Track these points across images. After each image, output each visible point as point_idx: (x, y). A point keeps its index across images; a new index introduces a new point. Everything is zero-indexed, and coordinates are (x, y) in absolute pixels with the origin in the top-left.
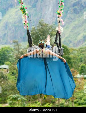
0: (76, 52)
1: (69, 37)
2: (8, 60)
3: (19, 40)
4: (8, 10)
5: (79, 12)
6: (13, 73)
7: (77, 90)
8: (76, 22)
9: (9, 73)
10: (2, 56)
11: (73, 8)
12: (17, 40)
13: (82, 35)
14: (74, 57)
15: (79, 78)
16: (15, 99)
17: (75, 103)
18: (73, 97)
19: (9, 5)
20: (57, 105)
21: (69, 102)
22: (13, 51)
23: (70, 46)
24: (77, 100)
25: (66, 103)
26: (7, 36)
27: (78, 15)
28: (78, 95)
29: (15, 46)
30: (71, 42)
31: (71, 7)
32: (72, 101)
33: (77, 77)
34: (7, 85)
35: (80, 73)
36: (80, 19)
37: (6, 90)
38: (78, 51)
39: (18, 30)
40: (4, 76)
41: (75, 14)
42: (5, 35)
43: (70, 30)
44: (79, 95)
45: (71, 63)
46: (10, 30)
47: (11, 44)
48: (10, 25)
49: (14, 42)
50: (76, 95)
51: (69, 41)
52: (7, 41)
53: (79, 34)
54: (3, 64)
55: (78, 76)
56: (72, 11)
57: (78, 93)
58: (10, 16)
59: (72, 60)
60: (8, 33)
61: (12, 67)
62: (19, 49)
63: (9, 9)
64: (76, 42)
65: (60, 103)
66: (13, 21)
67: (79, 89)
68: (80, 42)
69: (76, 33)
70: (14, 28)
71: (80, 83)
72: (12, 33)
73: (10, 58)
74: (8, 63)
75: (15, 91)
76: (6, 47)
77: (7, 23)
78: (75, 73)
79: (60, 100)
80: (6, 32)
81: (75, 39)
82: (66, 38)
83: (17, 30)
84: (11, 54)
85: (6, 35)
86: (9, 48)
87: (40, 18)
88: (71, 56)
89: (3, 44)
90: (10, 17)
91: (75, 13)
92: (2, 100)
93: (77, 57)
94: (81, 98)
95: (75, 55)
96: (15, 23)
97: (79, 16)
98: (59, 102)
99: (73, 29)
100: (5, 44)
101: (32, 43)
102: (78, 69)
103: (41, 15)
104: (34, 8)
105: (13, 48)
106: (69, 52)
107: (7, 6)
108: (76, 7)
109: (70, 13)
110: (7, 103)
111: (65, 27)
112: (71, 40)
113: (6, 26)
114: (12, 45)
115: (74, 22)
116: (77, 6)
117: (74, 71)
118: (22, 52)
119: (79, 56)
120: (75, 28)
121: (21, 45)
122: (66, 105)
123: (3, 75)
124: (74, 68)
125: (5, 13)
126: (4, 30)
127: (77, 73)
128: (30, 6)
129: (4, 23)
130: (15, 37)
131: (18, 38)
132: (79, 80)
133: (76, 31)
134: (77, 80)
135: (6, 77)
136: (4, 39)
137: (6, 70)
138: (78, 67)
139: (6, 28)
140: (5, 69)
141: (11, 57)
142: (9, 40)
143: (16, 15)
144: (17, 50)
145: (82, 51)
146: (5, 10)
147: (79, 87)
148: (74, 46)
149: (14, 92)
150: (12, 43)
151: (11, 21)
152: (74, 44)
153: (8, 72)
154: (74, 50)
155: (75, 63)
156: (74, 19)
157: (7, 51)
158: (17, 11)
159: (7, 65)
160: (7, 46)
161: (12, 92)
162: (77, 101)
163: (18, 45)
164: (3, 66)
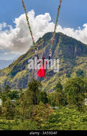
1: (47, 88)
3: (22, 88)
6: (18, 104)
8: (51, 80)
13: (53, 87)
16: (18, 118)
23: (47, 92)
27: (51, 77)
30: (47, 90)
31: (48, 73)
36: (53, 79)
38: (51, 95)
39: (22, 82)
43: (47, 84)
45: (47, 101)
46: (18, 82)
48: (18, 80)
49: (20, 89)
53: (52, 86)
55: (50, 107)
59: (48, 99)
62: (22, 92)
65: (41, 121)
68: (52, 90)
69: (50, 86)
70: (20, 82)
72: (18, 84)
74: (16, 99)
76: (15, 91)
79: (41, 119)
81: (49, 89)
82: (45, 88)
85: (16, 85)
87: (33, 77)
88: (47, 97)
90: (18, 76)
92: (11, 118)
94: (51, 119)
96: (20, 79)
100: (15, 89)
103: (34, 76)
104: (30, 72)
105: (18, 91)
106: (47, 95)
108: (50, 73)
109: (48, 76)
110: (13, 120)
111: (45, 83)
115: (49, 80)
117: (49, 105)
120: (50, 83)
121: (23, 90)
122: (44, 122)
124: (49, 103)
125: (16, 74)
130: (20, 86)
132: (51, 110)
133: (50, 85)
136: (14, 87)
138: (51, 103)
139: (16, 81)
140: (14, 102)
141: (17, 96)
142: (17, 87)
143: (21, 75)
144: (20, 93)
145: (53, 95)
146: (16, 72)
150: (18, 89)
151: (19, 78)
152: (49, 91)
154: (49, 94)
158: (22, 73)
162: (49, 120)
164: (13, 100)
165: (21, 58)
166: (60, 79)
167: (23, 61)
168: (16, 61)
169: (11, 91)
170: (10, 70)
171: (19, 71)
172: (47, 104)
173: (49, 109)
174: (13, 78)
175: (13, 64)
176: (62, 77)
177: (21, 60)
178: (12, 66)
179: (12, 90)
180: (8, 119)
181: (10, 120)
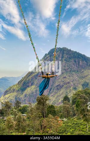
2: (26, 111)
3: (31, 102)
5: (59, 89)
6: (28, 118)
8: (58, 94)
10: (23, 110)
13: (61, 100)
16: (29, 131)
17: (58, 132)
18: (57, 130)
21: (55, 132)
23: (55, 105)
25: (53, 133)
30: (56, 103)
31: (55, 87)
34: (26, 124)
35: (60, 118)
37: (25, 126)
38: (59, 108)
41: (57, 90)
42: (25, 100)
43: (55, 97)
47: (28, 104)
48: (28, 95)
49: (29, 103)
51: (55, 102)
53: (60, 99)
54: (24, 113)
55: (59, 119)
58: (27, 91)
61: (28, 115)
62: (31, 107)
64: (58, 103)
65: (51, 132)
67: (60, 126)
68: (60, 103)
69: (58, 99)
71: (60, 123)
72: (28, 99)
74: (26, 113)
75: (29, 127)
77: (26, 94)
83: (30, 97)
84: (28, 109)
86: (27, 106)
88: (56, 110)
92: (23, 131)
94: (60, 130)
96: (30, 94)
97: (60, 91)
100: (25, 104)
105: (28, 106)
108: (58, 87)
109: (55, 90)
110: (25, 132)
111: (53, 96)
117: (57, 117)
118: (33, 108)
119: (59, 110)
120: (58, 96)
126: (24, 97)
128: (37, 87)
132: (60, 121)
136: (24, 102)
137: (25, 116)
138: (59, 115)
139: (26, 97)
142: (27, 102)
143: (30, 91)
145: (61, 108)
146: (25, 88)
148: (57, 105)
151: (28, 93)
155: (58, 113)
156: (57, 92)
158: (31, 89)
160: (26, 105)
163: (31, 105)
164: (24, 115)
165: (29, 75)
166: (67, 93)
167: (31, 77)
168: (25, 77)
169: (21, 106)
170: (19, 87)
171: (28, 86)
174: (22, 94)
175: (22, 80)
176: (69, 90)
177: (29, 76)
178: (21, 82)
180: (20, 132)
181: (22, 132)
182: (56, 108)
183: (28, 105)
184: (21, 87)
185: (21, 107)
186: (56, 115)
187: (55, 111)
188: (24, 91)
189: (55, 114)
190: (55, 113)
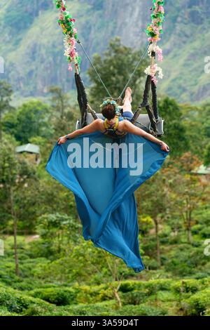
0: (197, 113)
1: (181, 78)
3: (63, 85)
4: (37, 15)
5: (202, 19)
7: (200, 204)
8: (197, 44)
9: (41, 163)
10: (24, 124)
11: (189, 10)
12: (59, 86)
14: (192, 126)
15: (204, 174)
16: (55, 224)
17: (195, 233)
18: (190, 219)
19: (40, 4)
20: (151, 237)
21: (179, 231)
22: (51, 111)
23: (183, 101)
24: (199, 226)
25: (172, 234)
26: (36, 75)
27: (200, 26)
28: (201, 214)
29: (54, 99)
30: (184, 90)
31: (183, 7)
32: (188, 229)
33: (200, 172)
34: (37, 193)
35: (207, 164)
36: (206, 35)
37: (34, 204)
38: (200, 112)
39: (61, 62)
40: (30, 169)
41: (192, 24)
42: (30, 73)
43: (182, 61)
44: (204, 216)
45: (184, 139)
46: (42, 62)
47: (44, 95)
48: (43, 51)
49: (52, 91)
50: (197, 214)
51: (180, 87)
52: (35, 87)
54: (27, 142)
55: (202, 169)
56: (186, 16)
57: (202, 209)
58: (42, 30)
59: (188, 133)
60: (37, 69)
61: (47, 149)
62: (64, 107)
63: (40, 12)
64: (195, 89)
65: (160, 232)
66: (49, 42)
67: (204, 200)
68: (205, 89)
69: (196, 70)
70: (51, 59)
71: (205, 186)
72: (46, 69)
73: (44, 129)
74: (39, 139)
75: (55, 206)
76: (32, 103)
77: (35, 45)
78: (195, 162)
79: (160, 226)
80: (34, 67)
81: (193, 82)
82: (174, 80)
83: (58, 62)
84: (46, 120)
85: (34, 76)
86: (39, 104)
87: (113, 33)
88: (185, 123)
89: (26, 96)
90: (42, 32)
91: (193, 21)
92: (25, 227)
93: (200, 125)
94: (207, 222)
95: (195, 120)
96: (54, 46)
97: (204, 29)
98: (157, 231)
99: (188, 60)
100: (32, 94)
101: (88, 105)
102: (200, 154)
103: (115, 28)
104: (98, 9)
105: (49, 104)
106: (181, 114)
107: (35, 6)
108: (197, 8)
109: (182, 22)
110: (35, 234)
111: (171, 55)
112: (184, 85)
113: (34, 52)
114: (46, 98)
115: (191, 42)
116: (198, 5)
117: (192, 159)
118: (69, 113)
119: (203, 123)
120: (193, 56)
121: (68, 99)
122: (173, 238)
123: (26, 168)
124: (192, 151)
125: (31, 23)
126: (28, 62)
127: (198, 163)
128: (89, 7)
129: (28, 47)
130: (54, 80)
131: (61, 81)
132: (204, 180)
133: (195, 65)
134: (199, 181)
135: (34, 173)
136: (28, 84)
137: (33, 156)
138: (201, 148)
139: (33, 59)
140: (31, 153)
141: (45, 125)
142: (40, 86)
144: (58, 110)
146: (31, 14)
147: (205, 196)
148: (192, 100)
149: (52, 207)
150: (48, 93)
151: (44, 41)
152: (192, 94)
153: (39, 160)
154: (192, 109)
155: (194, 138)
156: (192, 35)
157: (36, 112)
159: (36, 144)
160: (35, 100)
161: (48, 207)
162: (200, 229)
163: (61, 97)
164: (27, 147)
169: (11, 104)
171: (46, 6)
172: (187, 154)
173: (193, 177)
174: (17, 43)
179: (18, 102)
180: (12, 233)
181: (22, 234)
182: (184, 112)
183: (47, 101)
184: (8, 11)
185: (12, 109)
186: (187, 148)
187: (182, 130)
188: (26, 28)
189: (182, 144)
190: (181, 138)
